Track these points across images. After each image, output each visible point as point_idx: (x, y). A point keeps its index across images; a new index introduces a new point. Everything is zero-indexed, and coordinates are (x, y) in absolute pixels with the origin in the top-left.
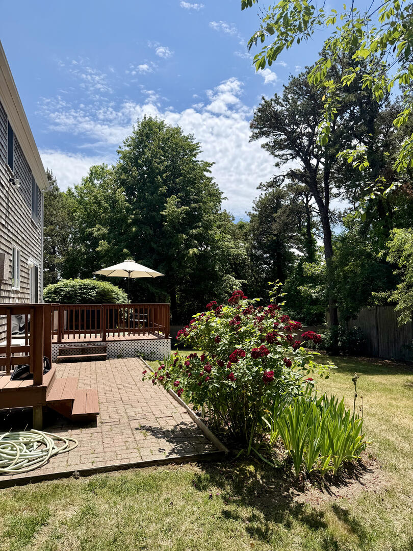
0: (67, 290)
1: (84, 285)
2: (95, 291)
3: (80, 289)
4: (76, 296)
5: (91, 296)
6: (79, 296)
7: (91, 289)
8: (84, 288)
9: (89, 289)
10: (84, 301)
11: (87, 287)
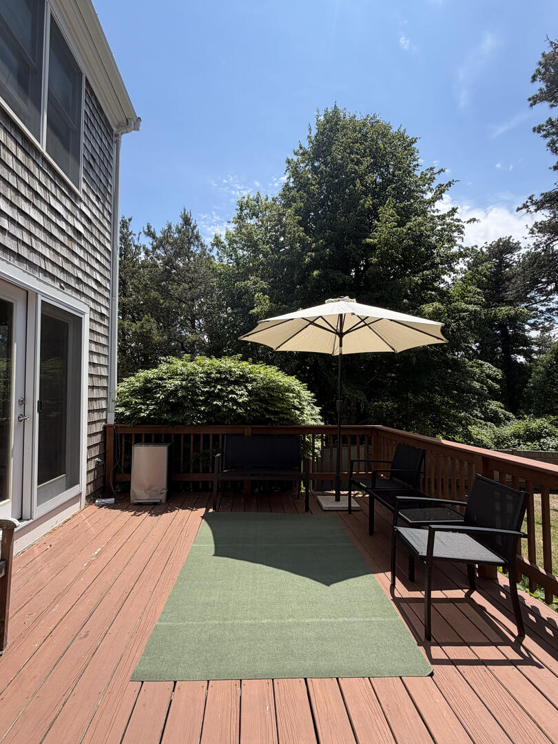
0: (171, 384)
1: (219, 372)
2: (246, 387)
3: (206, 383)
4: (195, 403)
5: (234, 401)
6: (204, 403)
7: (236, 382)
8: (218, 381)
9: (231, 383)
10: (215, 416)
11: (225, 379)
